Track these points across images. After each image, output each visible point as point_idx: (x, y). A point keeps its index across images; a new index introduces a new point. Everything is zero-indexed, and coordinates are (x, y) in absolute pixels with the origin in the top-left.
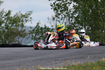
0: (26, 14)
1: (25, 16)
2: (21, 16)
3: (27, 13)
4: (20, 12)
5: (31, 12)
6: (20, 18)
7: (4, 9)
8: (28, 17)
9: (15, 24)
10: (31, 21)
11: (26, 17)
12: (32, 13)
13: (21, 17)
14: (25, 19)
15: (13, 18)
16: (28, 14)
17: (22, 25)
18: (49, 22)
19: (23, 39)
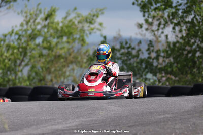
0: (90, 14)
1: (88, 20)
2: (78, 19)
3: (92, 13)
4: (75, 9)
5: (101, 10)
6: (76, 23)
7: (39, 4)
8: (93, 22)
9: (65, 39)
10: (100, 30)
11: (91, 23)
12: (102, 13)
13: (79, 22)
14: (89, 27)
15: (61, 25)
16: (94, 16)
17: (81, 39)
18: (140, 33)
19: (83, 71)
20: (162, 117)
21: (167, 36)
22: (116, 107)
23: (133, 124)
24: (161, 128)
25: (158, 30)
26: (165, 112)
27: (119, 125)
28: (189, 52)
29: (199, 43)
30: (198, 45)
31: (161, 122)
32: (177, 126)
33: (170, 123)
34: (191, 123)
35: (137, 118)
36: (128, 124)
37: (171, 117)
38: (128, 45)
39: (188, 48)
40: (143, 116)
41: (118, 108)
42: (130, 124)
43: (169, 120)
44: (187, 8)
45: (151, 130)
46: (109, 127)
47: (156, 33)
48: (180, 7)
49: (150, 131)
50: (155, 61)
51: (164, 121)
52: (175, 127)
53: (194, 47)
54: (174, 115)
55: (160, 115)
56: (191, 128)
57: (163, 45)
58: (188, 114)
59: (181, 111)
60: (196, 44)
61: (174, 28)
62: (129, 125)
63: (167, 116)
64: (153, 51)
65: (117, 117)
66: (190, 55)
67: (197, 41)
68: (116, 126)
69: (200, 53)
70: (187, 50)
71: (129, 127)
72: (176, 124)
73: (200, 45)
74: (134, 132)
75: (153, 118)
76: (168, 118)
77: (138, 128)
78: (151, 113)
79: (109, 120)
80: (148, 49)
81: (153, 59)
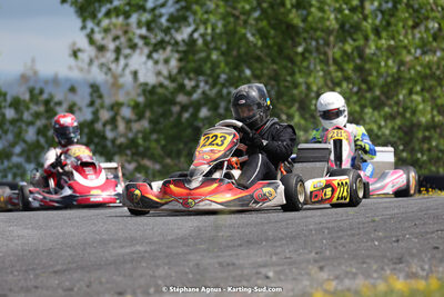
20: (128, 250)
21: (135, 74)
22: (26, 228)
23: (65, 267)
24: (125, 276)
25: (117, 59)
26: (132, 241)
27: (33, 269)
28: (184, 108)
29: (207, 88)
30: (204, 93)
31: (125, 262)
32: (161, 272)
33: (144, 265)
34: (191, 264)
35: (74, 253)
36: (52, 266)
37: (146, 252)
38: (45, 96)
39: (181, 98)
40: (84, 249)
41: (30, 231)
42: (59, 267)
43: (143, 257)
44: (178, 10)
45: (104, 280)
46: (12, 273)
47: (113, 66)
48: (163, 11)
49: (101, 283)
50: (108, 128)
51: (132, 261)
52: (157, 274)
53: (195, 96)
54: (153, 248)
55: (122, 247)
56: (191, 276)
57: (128, 94)
58: (184, 245)
59: (169, 238)
60: (199, 91)
61: (149, 56)
62: (55, 269)
63: (139, 248)
64: (102, 107)
65: (30, 251)
66: (186, 115)
67: (202, 84)
68: (26, 271)
69: (209, 110)
70: (180, 103)
71: (55, 272)
72: (157, 266)
73: (208, 92)
74: (67, 283)
75: (107, 254)
76: (139, 252)
77: (76, 276)
78: (103, 242)
79: (12, 258)
80: (92, 104)
81: (104, 125)
